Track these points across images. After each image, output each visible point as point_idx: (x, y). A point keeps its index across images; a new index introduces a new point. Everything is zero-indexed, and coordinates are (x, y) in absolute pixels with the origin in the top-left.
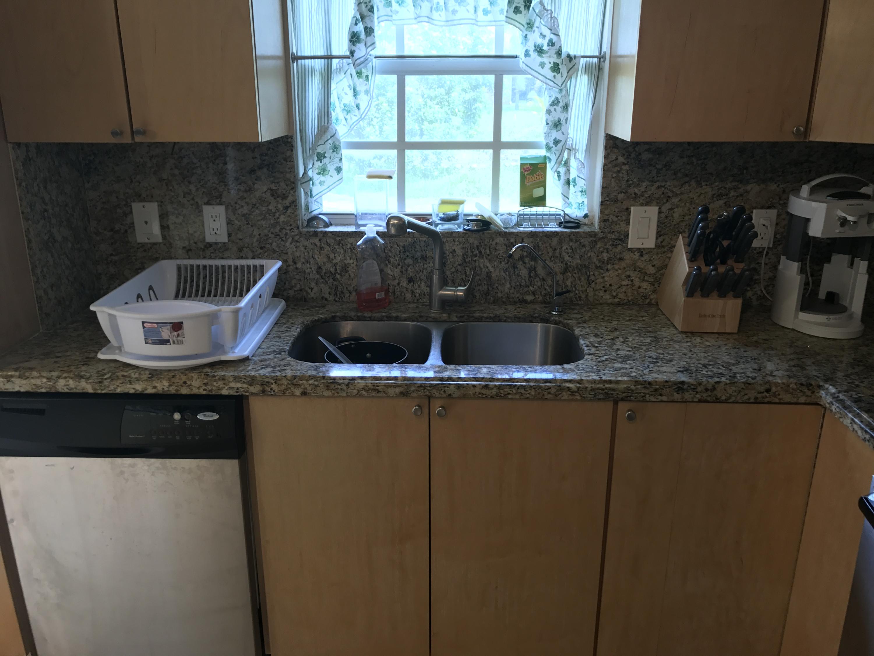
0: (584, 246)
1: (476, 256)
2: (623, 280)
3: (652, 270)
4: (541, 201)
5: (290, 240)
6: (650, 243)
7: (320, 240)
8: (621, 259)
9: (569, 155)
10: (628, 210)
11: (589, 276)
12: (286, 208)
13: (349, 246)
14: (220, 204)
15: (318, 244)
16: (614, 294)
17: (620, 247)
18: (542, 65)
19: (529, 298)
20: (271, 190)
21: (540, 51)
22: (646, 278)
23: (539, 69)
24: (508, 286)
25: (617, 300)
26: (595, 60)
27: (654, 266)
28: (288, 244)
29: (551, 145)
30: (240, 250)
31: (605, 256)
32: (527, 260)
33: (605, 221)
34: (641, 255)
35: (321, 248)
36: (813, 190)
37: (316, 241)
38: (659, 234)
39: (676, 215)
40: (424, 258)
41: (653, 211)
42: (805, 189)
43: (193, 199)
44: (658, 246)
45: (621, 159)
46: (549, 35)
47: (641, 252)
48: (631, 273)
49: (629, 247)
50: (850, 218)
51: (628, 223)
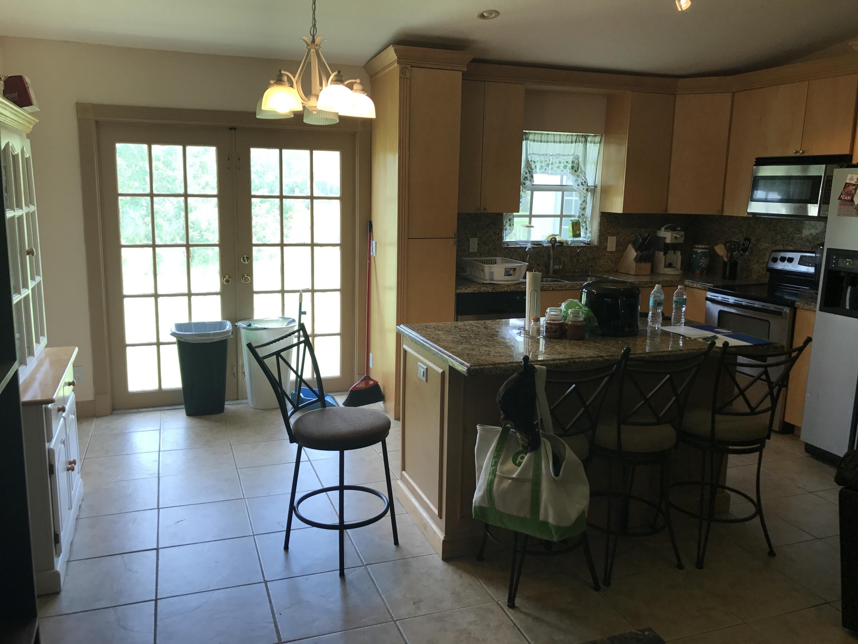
0: (594, 251)
1: (560, 255)
2: (605, 263)
3: (614, 259)
4: (579, 235)
5: (498, 251)
6: (614, 249)
7: (509, 250)
8: (605, 255)
9: (586, 219)
10: (607, 238)
11: (595, 262)
12: (499, 238)
13: (518, 252)
14: (476, 237)
15: (508, 252)
16: (603, 268)
17: (605, 251)
18: (584, 189)
19: (577, 270)
20: (494, 232)
21: (582, 184)
22: (613, 262)
23: (583, 190)
24: (570, 266)
25: (603, 270)
26: (593, 187)
27: (615, 257)
28: (497, 252)
29: (581, 216)
30: (481, 255)
31: (600, 254)
32: (576, 256)
33: (600, 242)
34: (611, 254)
35: (509, 254)
36: (666, 229)
37: (507, 251)
38: (616, 246)
39: (621, 239)
40: (543, 256)
41: (615, 238)
42: (663, 229)
43: (466, 236)
44: (616, 250)
45: (605, 221)
46: (584, 180)
47: (611, 252)
48: (608, 261)
49: (608, 251)
50: (678, 236)
51: (607, 243)
